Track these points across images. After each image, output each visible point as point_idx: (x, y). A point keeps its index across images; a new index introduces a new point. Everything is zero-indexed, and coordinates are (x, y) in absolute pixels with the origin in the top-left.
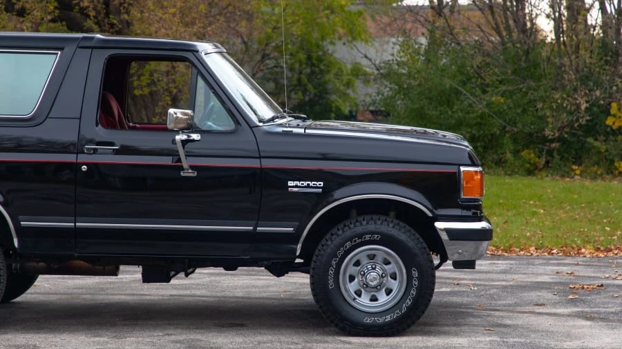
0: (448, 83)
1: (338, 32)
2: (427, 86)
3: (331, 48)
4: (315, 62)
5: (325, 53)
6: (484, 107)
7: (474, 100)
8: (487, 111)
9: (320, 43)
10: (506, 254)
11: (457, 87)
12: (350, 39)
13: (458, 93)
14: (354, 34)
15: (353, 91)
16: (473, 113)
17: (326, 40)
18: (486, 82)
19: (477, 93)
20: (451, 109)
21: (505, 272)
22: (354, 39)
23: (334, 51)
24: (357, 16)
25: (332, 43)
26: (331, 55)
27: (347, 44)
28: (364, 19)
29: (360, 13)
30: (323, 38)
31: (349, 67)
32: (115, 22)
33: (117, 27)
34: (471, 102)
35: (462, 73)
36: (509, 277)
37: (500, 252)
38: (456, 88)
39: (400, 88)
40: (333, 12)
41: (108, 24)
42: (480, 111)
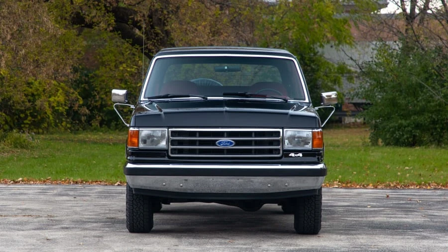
0: (414, 79)
1: (327, 36)
2: (398, 82)
3: (320, 50)
4: (308, 62)
5: (315, 54)
6: (441, 98)
7: (434, 92)
8: (444, 101)
9: (312, 46)
10: (444, 188)
11: (421, 82)
12: (337, 42)
13: (421, 86)
14: (340, 38)
15: (339, 87)
16: (433, 102)
17: (316, 44)
18: (444, 79)
19: (436, 87)
20: (417, 99)
21: (440, 195)
22: (340, 43)
23: (323, 53)
24: (343, 24)
25: (322, 46)
26: (321, 56)
27: (334, 47)
28: (349, 25)
29: (345, 21)
30: (314, 43)
31: (336, 66)
32: (159, 31)
33: (161, 36)
34: (431, 94)
35: (426, 72)
36: (442, 197)
37: (440, 187)
38: (420, 84)
39: (377, 83)
40: (322, 20)
41: (154, 33)
42: (439, 101)
